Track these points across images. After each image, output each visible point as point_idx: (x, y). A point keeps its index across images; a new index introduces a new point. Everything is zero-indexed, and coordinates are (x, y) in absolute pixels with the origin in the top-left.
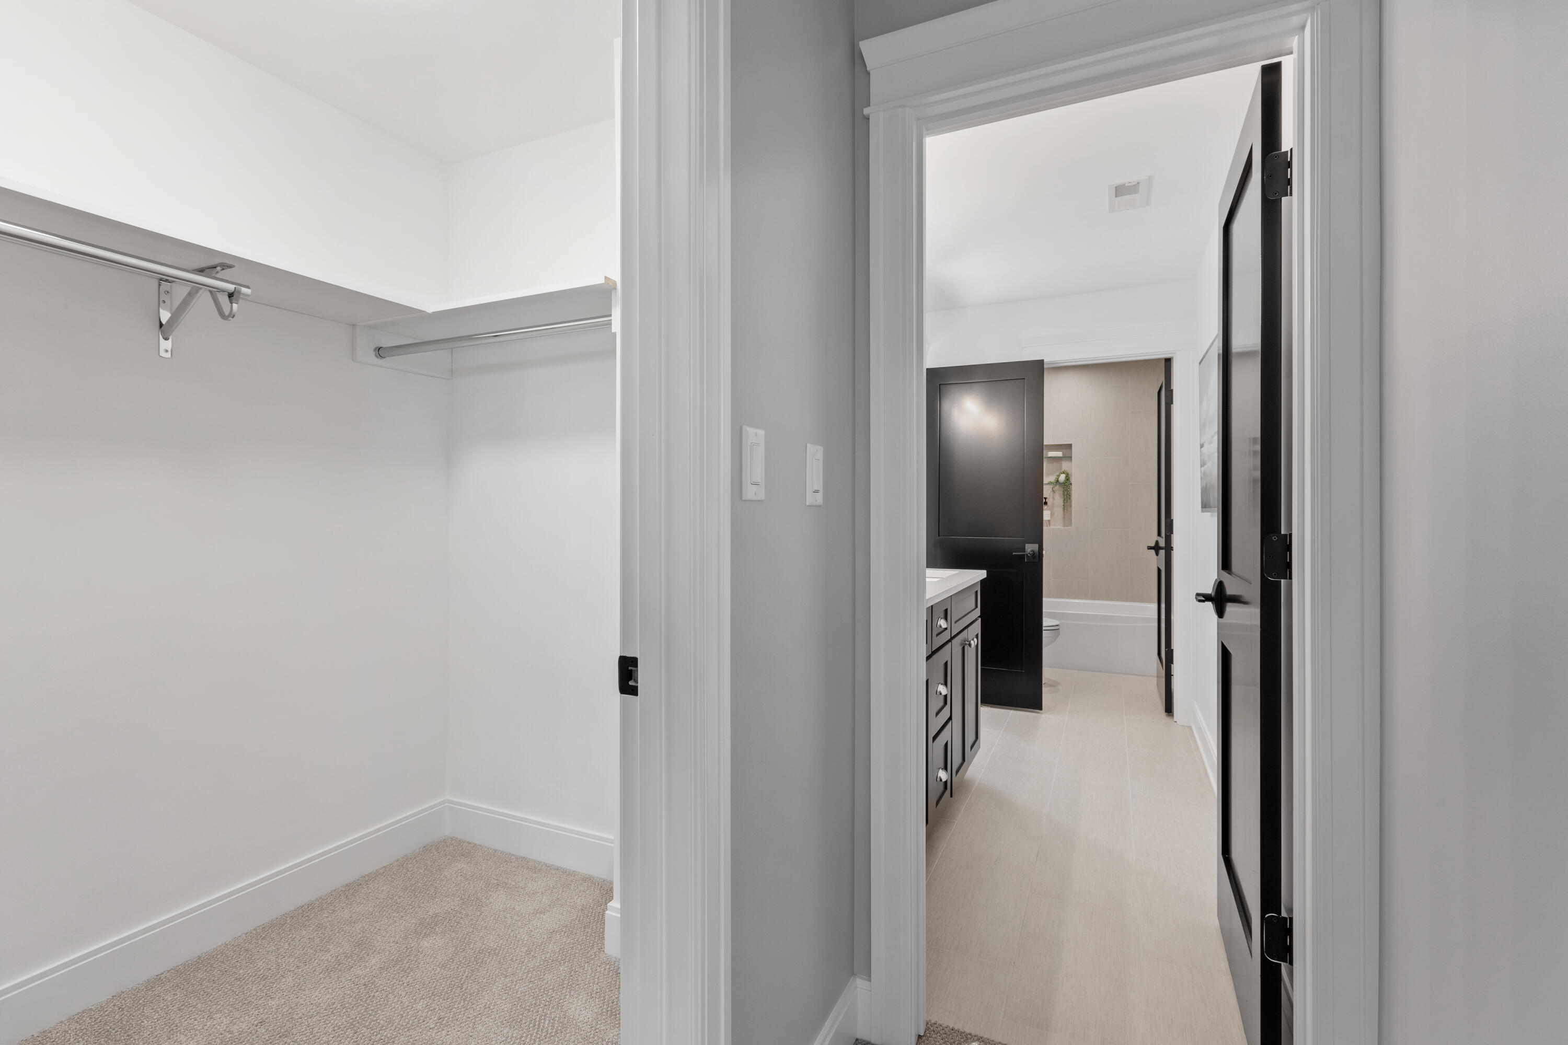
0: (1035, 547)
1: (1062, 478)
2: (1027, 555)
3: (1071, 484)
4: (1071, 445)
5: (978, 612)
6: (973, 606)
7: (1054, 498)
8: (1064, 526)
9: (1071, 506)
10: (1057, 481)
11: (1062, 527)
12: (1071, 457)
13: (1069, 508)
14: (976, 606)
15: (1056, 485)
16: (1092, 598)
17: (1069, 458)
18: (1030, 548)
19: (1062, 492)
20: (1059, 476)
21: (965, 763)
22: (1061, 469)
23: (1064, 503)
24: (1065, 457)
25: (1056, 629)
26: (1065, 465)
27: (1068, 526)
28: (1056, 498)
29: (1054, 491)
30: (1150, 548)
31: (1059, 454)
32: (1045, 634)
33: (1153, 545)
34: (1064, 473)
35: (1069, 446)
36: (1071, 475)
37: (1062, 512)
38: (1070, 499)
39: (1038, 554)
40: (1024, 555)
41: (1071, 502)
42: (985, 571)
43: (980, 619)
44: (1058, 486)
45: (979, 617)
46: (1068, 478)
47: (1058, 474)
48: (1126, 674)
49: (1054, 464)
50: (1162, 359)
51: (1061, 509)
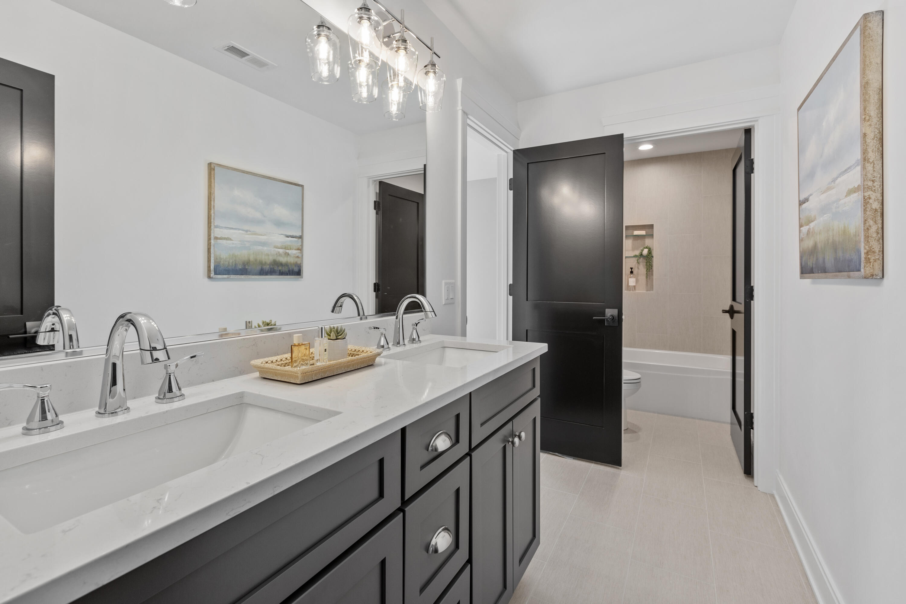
0: (615, 312)
1: (645, 252)
2: (607, 319)
3: (653, 257)
4: (653, 225)
5: (537, 391)
6: (530, 385)
7: (638, 268)
8: (647, 291)
9: (652, 275)
10: (641, 255)
11: (645, 291)
12: (653, 235)
13: (651, 276)
14: (534, 386)
15: (640, 258)
16: (670, 349)
17: (652, 236)
18: (610, 312)
19: (645, 263)
20: (643, 250)
21: (506, 591)
22: (644, 244)
23: (647, 272)
24: (647, 235)
25: (637, 382)
26: (648, 242)
27: (650, 291)
28: (640, 268)
29: (638, 263)
30: (725, 311)
31: (643, 233)
32: (624, 387)
33: (727, 308)
34: (647, 248)
35: (651, 226)
36: (653, 250)
37: (645, 279)
38: (652, 269)
39: (617, 318)
40: (604, 320)
41: (652, 271)
42: (547, 344)
43: (539, 400)
44: (642, 259)
45: (538, 396)
46: (650, 252)
47: (642, 249)
48: (700, 419)
49: (639, 241)
50: (742, 128)
51: (644, 277)
